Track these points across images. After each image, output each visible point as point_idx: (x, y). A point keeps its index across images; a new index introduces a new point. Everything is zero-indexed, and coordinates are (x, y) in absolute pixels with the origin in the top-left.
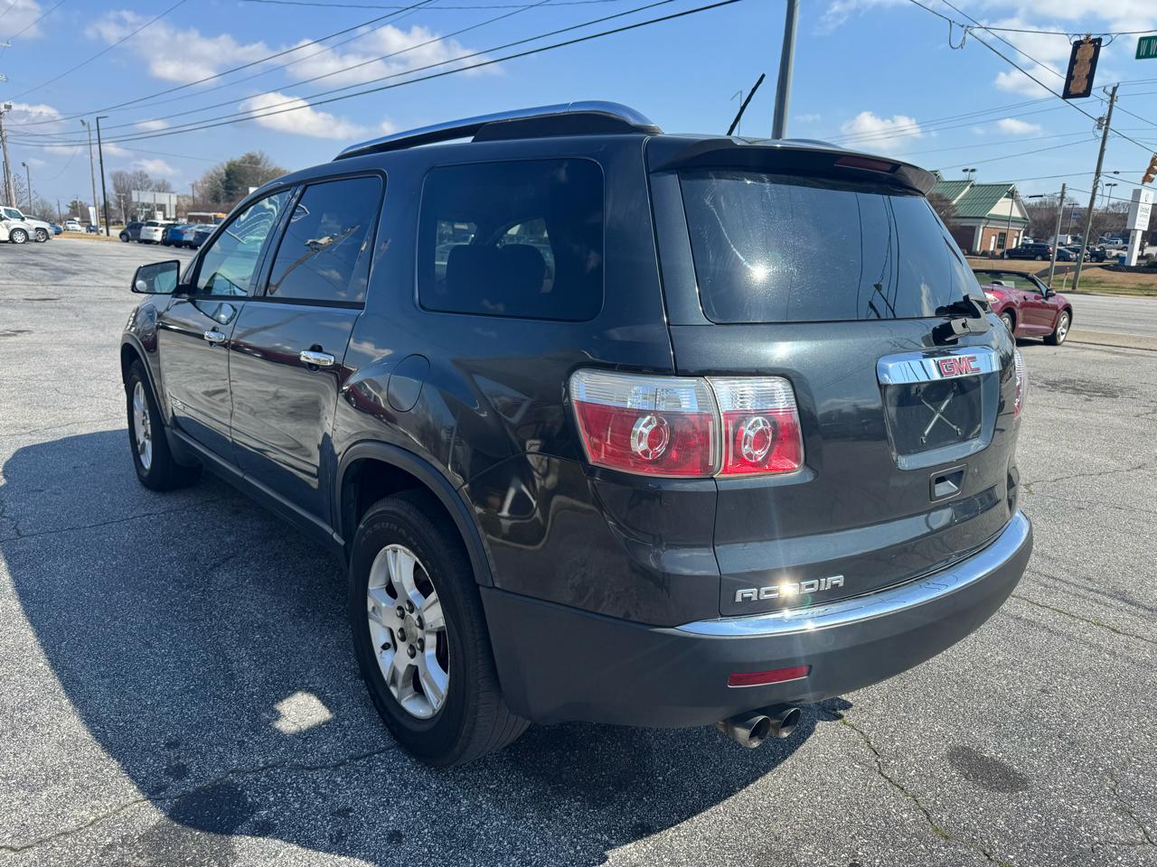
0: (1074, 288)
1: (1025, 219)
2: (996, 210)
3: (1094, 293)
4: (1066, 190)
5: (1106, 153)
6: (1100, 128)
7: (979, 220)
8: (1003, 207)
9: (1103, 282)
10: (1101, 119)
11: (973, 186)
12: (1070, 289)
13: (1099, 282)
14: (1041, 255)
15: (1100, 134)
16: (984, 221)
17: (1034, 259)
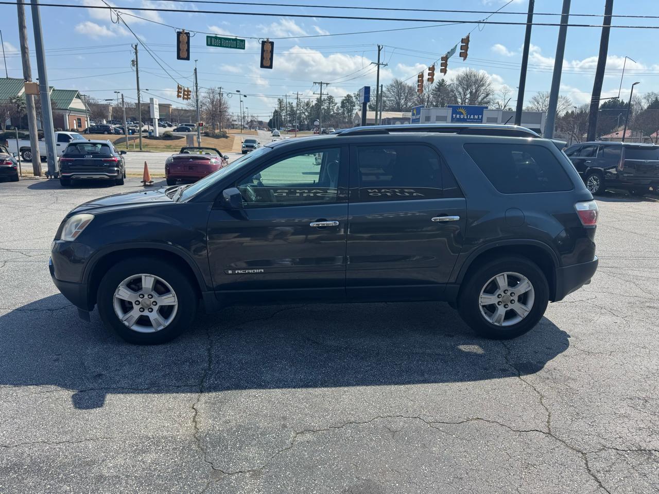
0: (141, 149)
1: (88, 110)
2: (72, 106)
3: (152, 151)
4: (124, 98)
5: (139, 79)
6: (134, 66)
7: (65, 111)
8: (76, 104)
9: (148, 145)
10: (133, 61)
11: (54, 90)
12: (139, 150)
13: (147, 145)
14: (107, 131)
15: (135, 69)
16: (67, 111)
17: (103, 133)
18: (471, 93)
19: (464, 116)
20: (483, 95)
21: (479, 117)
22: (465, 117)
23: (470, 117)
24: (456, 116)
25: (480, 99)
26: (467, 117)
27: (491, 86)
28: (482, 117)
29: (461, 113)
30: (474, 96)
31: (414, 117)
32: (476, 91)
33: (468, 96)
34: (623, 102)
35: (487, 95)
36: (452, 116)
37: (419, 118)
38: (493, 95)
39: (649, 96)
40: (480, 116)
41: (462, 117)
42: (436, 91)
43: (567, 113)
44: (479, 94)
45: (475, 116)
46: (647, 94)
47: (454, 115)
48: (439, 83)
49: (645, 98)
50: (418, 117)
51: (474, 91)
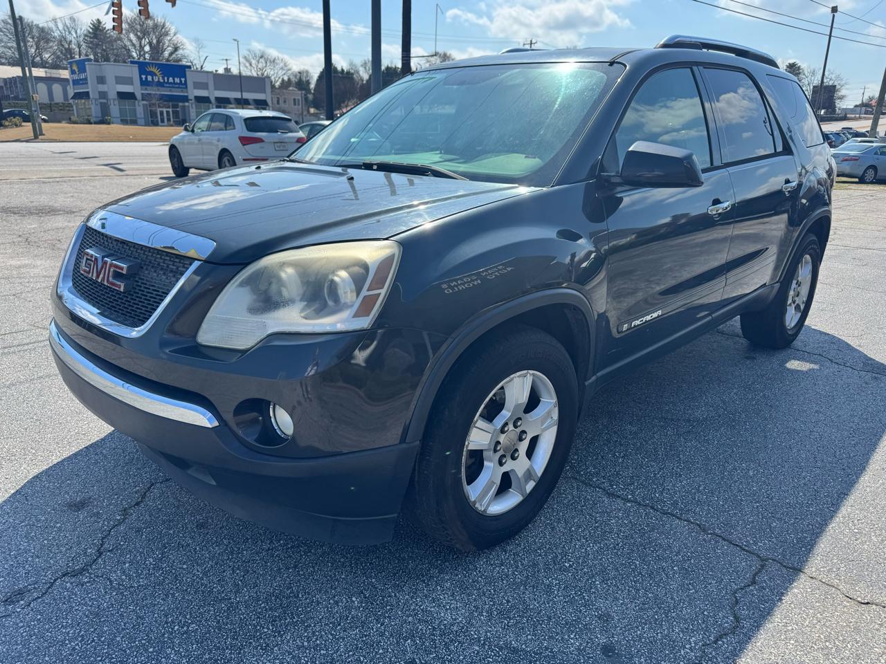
18: (150, 44)
19: (159, 79)
20: (169, 48)
21: (181, 81)
22: (162, 81)
23: (168, 79)
24: (146, 78)
25: (166, 54)
26: (164, 80)
27: (178, 35)
28: (186, 81)
29: (153, 74)
30: (157, 49)
31: (76, 77)
32: (158, 42)
33: (147, 48)
34: (343, 70)
35: (176, 49)
36: (141, 78)
37: (86, 79)
38: (183, 49)
39: (365, 63)
40: (183, 80)
41: (156, 79)
42: (91, 38)
43: (283, 80)
44: (163, 47)
45: (176, 79)
46: (364, 62)
47: (144, 77)
48: (94, 26)
49: (362, 66)
50: (82, 76)
51: (155, 41)
